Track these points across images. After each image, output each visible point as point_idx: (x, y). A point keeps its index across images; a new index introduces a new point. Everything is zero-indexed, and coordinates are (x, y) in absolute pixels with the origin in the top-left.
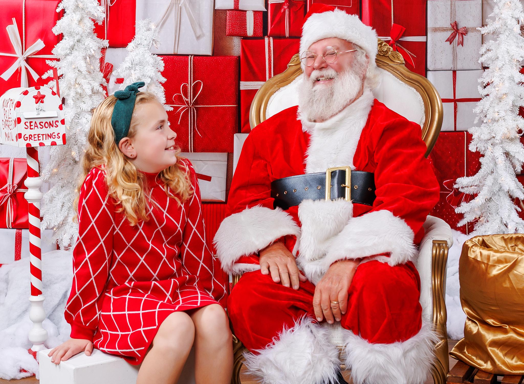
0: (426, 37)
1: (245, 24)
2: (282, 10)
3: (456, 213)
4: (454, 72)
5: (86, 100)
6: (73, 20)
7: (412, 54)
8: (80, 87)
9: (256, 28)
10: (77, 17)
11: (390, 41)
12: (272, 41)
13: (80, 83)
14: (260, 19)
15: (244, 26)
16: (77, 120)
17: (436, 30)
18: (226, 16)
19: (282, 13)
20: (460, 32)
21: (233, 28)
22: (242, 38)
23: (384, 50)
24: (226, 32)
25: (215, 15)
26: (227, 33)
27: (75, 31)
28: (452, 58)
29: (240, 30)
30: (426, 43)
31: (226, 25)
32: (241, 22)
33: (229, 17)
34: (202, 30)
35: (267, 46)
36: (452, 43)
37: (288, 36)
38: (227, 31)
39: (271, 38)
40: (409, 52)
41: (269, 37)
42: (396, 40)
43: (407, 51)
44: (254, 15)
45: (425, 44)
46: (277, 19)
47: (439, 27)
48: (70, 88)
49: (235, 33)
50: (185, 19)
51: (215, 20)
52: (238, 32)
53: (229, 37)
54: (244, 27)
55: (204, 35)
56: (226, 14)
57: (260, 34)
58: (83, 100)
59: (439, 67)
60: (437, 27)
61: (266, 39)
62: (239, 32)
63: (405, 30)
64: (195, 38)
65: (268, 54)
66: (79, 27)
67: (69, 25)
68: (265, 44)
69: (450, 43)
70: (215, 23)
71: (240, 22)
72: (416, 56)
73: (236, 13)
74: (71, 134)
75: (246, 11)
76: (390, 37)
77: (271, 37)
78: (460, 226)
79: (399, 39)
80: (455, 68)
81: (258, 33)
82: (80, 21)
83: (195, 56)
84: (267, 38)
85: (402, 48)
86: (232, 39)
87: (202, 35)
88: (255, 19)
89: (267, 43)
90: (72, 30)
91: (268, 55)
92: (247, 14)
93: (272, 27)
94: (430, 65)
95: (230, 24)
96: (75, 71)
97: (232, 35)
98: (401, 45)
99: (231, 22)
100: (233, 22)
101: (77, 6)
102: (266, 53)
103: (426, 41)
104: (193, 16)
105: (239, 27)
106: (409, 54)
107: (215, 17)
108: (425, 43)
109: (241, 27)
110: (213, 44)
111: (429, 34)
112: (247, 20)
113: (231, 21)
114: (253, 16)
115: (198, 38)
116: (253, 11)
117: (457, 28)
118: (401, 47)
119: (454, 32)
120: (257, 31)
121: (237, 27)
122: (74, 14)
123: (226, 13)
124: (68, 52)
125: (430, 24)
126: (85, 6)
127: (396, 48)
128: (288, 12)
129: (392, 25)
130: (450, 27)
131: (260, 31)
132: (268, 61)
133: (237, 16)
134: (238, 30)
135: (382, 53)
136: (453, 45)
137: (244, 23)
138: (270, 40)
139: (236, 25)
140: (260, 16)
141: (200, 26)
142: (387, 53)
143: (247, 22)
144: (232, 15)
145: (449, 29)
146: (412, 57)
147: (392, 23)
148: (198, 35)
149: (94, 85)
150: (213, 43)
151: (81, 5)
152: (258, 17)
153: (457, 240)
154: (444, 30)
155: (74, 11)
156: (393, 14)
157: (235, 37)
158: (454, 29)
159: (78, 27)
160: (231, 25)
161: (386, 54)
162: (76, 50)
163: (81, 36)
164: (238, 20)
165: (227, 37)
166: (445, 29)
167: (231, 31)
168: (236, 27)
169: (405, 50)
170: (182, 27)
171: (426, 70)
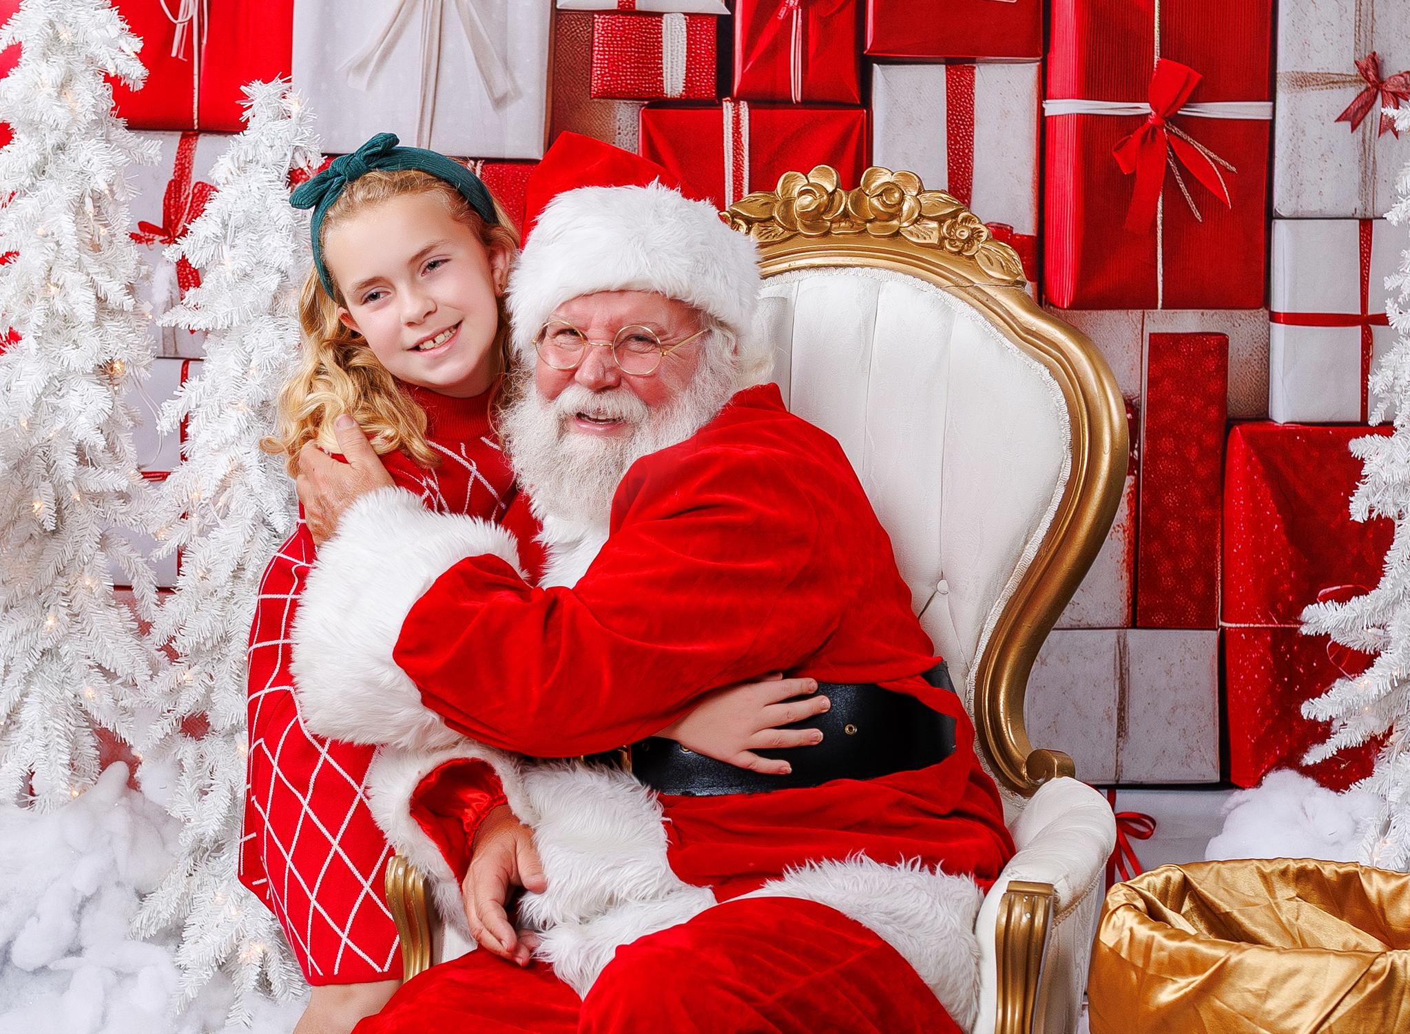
0: (1271, 104)
1: (655, 58)
2: (782, 13)
3: (1305, 718)
4: (1366, 225)
5: (82, 334)
6: (39, 83)
7: (1223, 162)
8: (63, 294)
9: (696, 72)
10: (51, 73)
11: (1147, 115)
12: (747, 114)
13: (60, 283)
14: (709, 40)
15: (654, 63)
16: (52, 400)
17: (1303, 81)
18: (593, 31)
19: (783, 20)
20: (1391, 88)
21: (613, 71)
22: (644, 105)
23: (962, 235)
24: (591, 85)
25: (556, 29)
26: (594, 90)
27: (45, 118)
28: (1357, 177)
29: (639, 79)
30: (1271, 123)
31: (592, 62)
32: (642, 52)
33: (603, 35)
34: (513, 79)
35: (731, 131)
36: (1361, 126)
37: (799, 99)
38: (595, 82)
39: (742, 106)
40: (1214, 156)
41: (736, 101)
42: (1166, 115)
43: (1206, 151)
44: (687, 27)
45: (1267, 128)
46: (764, 42)
47: (1316, 71)
48: (29, 300)
49: (622, 87)
50: (458, 44)
51: (555, 44)
52: (630, 84)
53: (602, 101)
54: (651, 69)
55: (518, 93)
56: (593, 27)
57: (706, 90)
58: (75, 334)
59: (1311, 204)
60: (1308, 71)
61: (728, 108)
62: (635, 84)
63: (1201, 79)
64: (488, 103)
65: (732, 157)
66: (60, 106)
67: (26, 100)
68: (723, 125)
69: (1354, 128)
70: (555, 55)
71: (638, 52)
72: (1234, 169)
73: (624, 22)
74: (35, 442)
75: (661, 15)
76: (1147, 105)
77: (742, 102)
78: (1311, 763)
79: (1179, 112)
80: (1370, 209)
81: (701, 86)
82: (64, 86)
83: (488, 161)
84: (729, 104)
85: (1186, 141)
86: (611, 108)
87: (512, 93)
88: (691, 39)
89: (731, 120)
90: (37, 118)
91: (731, 161)
92: (664, 25)
93: (748, 67)
94: (1282, 201)
95: (605, 59)
96: (47, 245)
97: (610, 94)
98: (1185, 133)
99: (609, 51)
100: (614, 51)
101: (57, 38)
102: (726, 155)
103: (1271, 118)
104: (482, 30)
105: (634, 68)
106: (1213, 160)
107: (556, 34)
108: (1268, 123)
109: (642, 68)
110: (549, 124)
111: (1281, 96)
112: (664, 44)
113: (609, 47)
114: (684, 29)
115: (500, 102)
116: (685, 14)
117: (1377, 75)
118: (1185, 136)
119: (1367, 89)
120: (697, 81)
121: (626, 68)
122: (44, 64)
123: (593, 23)
124: (28, 182)
125: (1287, 62)
126: (80, 39)
127: (1168, 142)
128: (800, 21)
129: (1155, 63)
130: (1354, 71)
131: (708, 79)
132: (731, 179)
133: (628, 34)
134: (631, 79)
135: (958, 243)
136: (1364, 134)
137: (655, 53)
138: (738, 109)
139: (625, 62)
140: (707, 30)
141: (507, 66)
142: (973, 245)
143: (664, 51)
144: (612, 30)
145: (1348, 79)
146: (1223, 170)
147: (1156, 57)
148: (498, 93)
149: (109, 287)
150: (549, 120)
151: (65, 36)
152: (699, 34)
153: (1303, 808)
154: (1330, 81)
155: (44, 54)
156: (1160, 27)
157: (622, 102)
158: (1367, 79)
159: (55, 107)
160: (609, 62)
161: (967, 251)
162: (51, 177)
163: (67, 134)
164: (631, 47)
165: (596, 100)
166: (1336, 78)
167: (607, 81)
168: (624, 68)
169: (1199, 147)
170: (446, 69)
171: (1270, 215)
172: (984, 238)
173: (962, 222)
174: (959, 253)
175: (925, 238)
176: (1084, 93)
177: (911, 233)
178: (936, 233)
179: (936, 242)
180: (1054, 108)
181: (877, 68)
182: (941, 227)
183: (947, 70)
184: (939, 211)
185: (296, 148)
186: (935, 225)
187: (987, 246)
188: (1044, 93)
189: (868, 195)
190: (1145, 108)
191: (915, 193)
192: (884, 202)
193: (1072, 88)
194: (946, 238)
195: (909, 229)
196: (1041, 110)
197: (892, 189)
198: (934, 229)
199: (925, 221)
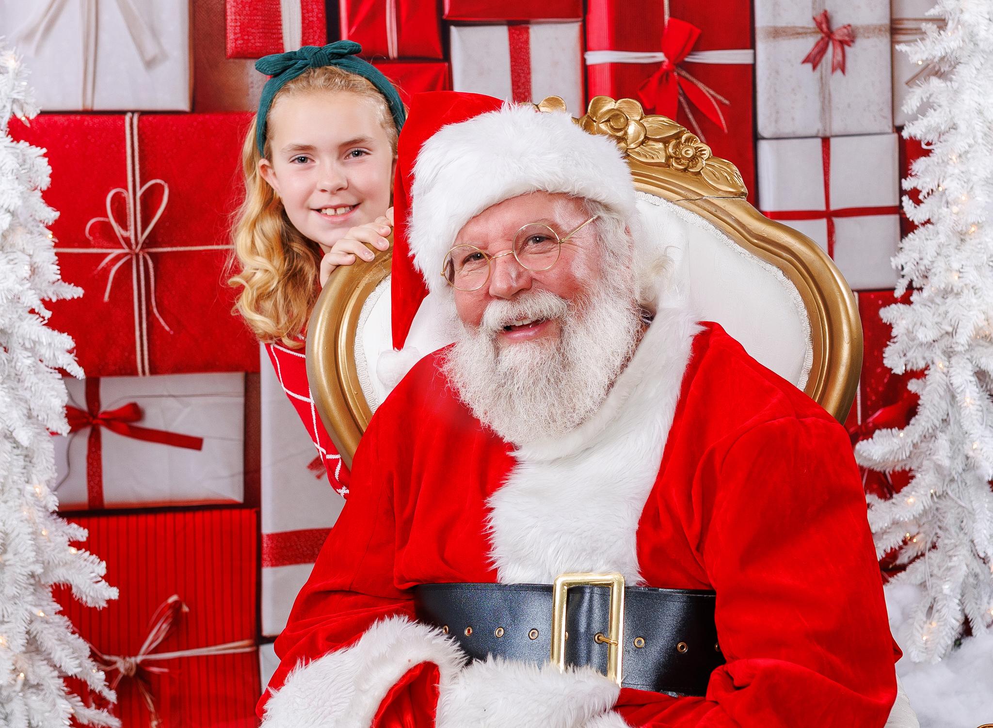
0: (751, 52)
1: (277, 25)
4: (826, 142)
7: (719, 97)
9: (309, 35)
11: (661, 62)
14: (319, 9)
15: (276, 29)
17: (777, 33)
18: (226, 3)
20: (838, 37)
21: (244, 35)
23: (688, 154)
24: (226, 48)
25: (195, 2)
26: (230, 51)
28: (818, 106)
29: (263, 42)
30: (753, 67)
31: (226, 29)
32: (267, 20)
33: (234, 7)
34: (159, 44)
36: (819, 68)
37: (395, 55)
38: (230, 45)
40: (712, 92)
42: (677, 62)
43: (707, 89)
44: (301, 1)
45: (750, 70)
46: (364, 10)
47: (785, 25)
49: (251, 48)
50: (112, 15)
51: (194, 14)
52: (257, 46)
53: (236, 61)
54: (274, 34)
55: (165, 56)
59: (787, 128)
60: (779, 25)
62: (261, 46)
63: (701, 34)
64: (140, 65)
69: (814, 68)
70: (194, 23)
71: (263, 20)
72: (728, 102)
76: (661, 54)
79: (686, 59)
80: (828, 130)
83: (143, 113)
85: (692, 82)
87: (160, 57)
88: (305, 9)
93: (353, 30)
94: (764, 125)
95: (237, 26)
97: (242, 54)
98: (691, 75)
99: (240, 19)
100: (245, 19)
103: (752, 63)
104: (132, 4)
105: (261, 33)
106: (713, 96)
107: (194, 6)
108: (751, 67)
109: (268, 32)
110: (191, 81)
111: (760, 45)
112: (283, 13)
113: (240, 16)
114: (299, 2)
115: (150, 64)
117: (829, 28)
118: (691, 78)
119: (822, 39)
121: (255, 33)
125: (763, 19)
127: (679, 83)
129: (666, 22)
130: (812, 25)
133: (255, 5)
134: (257, 42)
135: (683, 161)
136: (821, 72)
137: (276, 21)
139: (252, 28)
140: (317, 1)
141: (155, 34)
142: (698, 162)
143: (283, 19)
144: (241, 1)
145: (809, 31)
146: (719, 102)
147: (667, 17)
148: (149, 55)
150: (191, 77)
152: (311, 5)
154: (797, 33)
158: (822, 30)
160: (240, 28)
161: (692, 167)
164: (258, 15)
165: (230, 60)
166: (800, 31)
167: (239, 44)
168: (252, 33)
169: (701, 86)
170: (104, 37)
171: (756, 137)
172: (706, 157)
173: (685, 142)
174: (685, 170)
175: (653, 158)
176: (615, 45)
177: (639, 154)
178: (663, 154)
179: (664, 161)
180: (595, 58)
181: (454, 30)
182: (666, 147)
183: (509, 30)
184: (664, 133)
185: (14, 101)
186: (660, 145)
187: (711, 163)
188: (585, 46)
189: (595, 122)
190: (660, 57)
191: (638, 118)
192: (612, 127)
193: (606, 42)
194: (672, 157)
195: (636, 150)
196: (584, 60)
197: (618, 115)
198: (660, 149)
199: (651, 143)
